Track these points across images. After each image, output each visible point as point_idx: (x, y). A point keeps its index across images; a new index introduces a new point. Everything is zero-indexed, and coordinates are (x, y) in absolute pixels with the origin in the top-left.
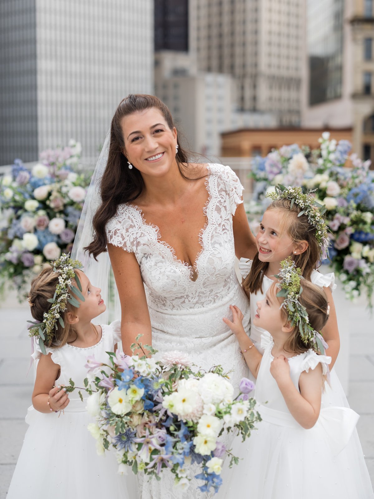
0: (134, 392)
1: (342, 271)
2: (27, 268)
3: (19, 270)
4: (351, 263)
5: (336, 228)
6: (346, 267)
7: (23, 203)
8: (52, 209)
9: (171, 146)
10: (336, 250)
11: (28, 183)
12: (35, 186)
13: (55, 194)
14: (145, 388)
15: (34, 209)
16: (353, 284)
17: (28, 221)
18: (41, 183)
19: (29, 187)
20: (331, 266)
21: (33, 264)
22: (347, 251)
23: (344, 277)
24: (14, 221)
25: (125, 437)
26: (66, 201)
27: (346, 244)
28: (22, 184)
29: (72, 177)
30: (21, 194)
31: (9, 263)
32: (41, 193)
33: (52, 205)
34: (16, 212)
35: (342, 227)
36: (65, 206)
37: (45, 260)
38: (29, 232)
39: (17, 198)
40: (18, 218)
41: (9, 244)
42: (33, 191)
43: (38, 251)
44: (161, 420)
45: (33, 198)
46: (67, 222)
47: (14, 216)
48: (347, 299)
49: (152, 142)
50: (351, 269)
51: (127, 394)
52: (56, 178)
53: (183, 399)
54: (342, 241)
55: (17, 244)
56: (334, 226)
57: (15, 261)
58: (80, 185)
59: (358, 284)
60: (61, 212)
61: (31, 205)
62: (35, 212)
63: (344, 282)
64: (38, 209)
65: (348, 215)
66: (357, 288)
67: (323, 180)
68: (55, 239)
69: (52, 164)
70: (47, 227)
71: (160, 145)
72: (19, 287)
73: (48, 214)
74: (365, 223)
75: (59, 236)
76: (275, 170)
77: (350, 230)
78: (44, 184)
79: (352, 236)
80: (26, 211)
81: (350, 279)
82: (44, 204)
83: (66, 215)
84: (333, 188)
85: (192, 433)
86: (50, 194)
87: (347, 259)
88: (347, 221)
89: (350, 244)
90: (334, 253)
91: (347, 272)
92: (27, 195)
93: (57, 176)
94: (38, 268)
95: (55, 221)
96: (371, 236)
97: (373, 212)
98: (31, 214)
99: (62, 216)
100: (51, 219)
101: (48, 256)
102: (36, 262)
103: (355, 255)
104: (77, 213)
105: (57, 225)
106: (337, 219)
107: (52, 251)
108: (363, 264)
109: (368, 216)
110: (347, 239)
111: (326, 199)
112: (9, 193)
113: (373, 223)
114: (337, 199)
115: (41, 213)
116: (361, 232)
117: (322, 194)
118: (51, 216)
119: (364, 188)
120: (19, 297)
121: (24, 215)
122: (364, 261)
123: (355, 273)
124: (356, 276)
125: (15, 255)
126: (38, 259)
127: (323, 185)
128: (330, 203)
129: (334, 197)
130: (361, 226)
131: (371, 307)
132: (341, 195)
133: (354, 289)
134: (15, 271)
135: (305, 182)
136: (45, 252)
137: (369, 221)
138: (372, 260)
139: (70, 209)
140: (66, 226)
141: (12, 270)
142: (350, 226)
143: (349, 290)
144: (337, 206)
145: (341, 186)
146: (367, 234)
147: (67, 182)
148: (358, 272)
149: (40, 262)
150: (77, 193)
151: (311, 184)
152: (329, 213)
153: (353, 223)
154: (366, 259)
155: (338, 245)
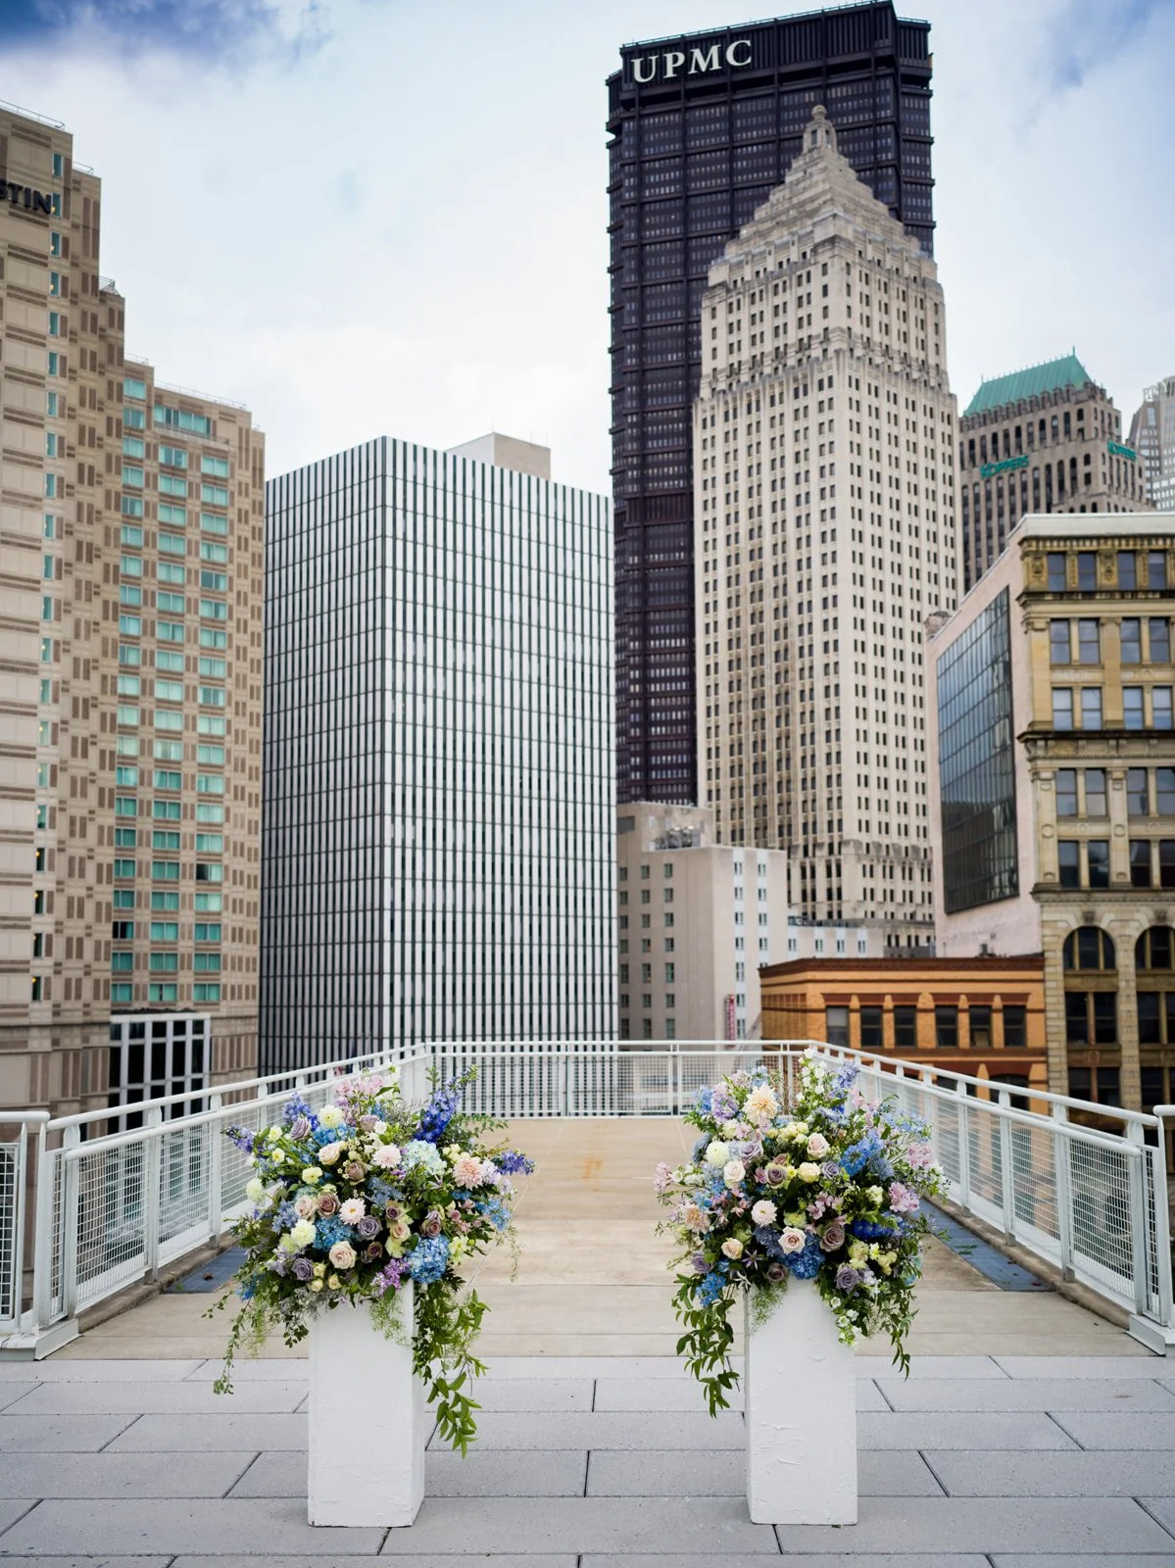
1: (833, 1292)
2: (303, 1284)
3: (288, 1287)
4: (847, 1277)
5: (818, 1216)
6: (840, 1284)
7: (300, 1171)
8: (345, 1182)
10: (823, 1252)
11: (310, 1136)
12: (323, 1140)
13: (352, 1155)
15: (317, 1181)
16: (852, 1314)
17: (306, 1202)
18: (331, 1136)
19: (311, 1146)
20: (816, 1283)
21: (310, 1277)
22: (843, 1255)
23: (837, 1302)
24: (284, 1202)
26: (370, 1167)
27: (838, 1244)
28: (301, 1140)
29: (381, 1127)
30: (298, 1155)
31: (273, 1274)
32: (329, 1153)
33: (347, 1175)
34: (288, 1187)
35: (830, 1214)
36: (368, 1175)
37: (331, 1270)
38: (307, 1219)
39: (291, 1162)
40: (291, 1197)
41: (275, 1240)
42: (317, 1151)
43: (318, 1254)
45: (317, 1163)
46: (368, 1204)
47: (284, 1193)
48: (841, 1340)
50: (849, 1287)
52: (358, 1129)
54: (833, 1237)
55: (285, 1242)
56: (816, 1212)
57: (281, 1272)
58: (392, 1141)
59: (862, 1315)
60: (360, 1187)
61: (311, 1174)
62: (318, 1186)
63: (838, 1311)
64: (323, 1181)
65: (839, 1192)
66: (859, 1323)
67: (795, 1129)
68: (349, 1233)
69: (352, 1102)
70: (337, 1213)
72: (288, 1318)
73: (339, 1191)
74: (871, 1206)
75: (355, 1228)
76: (727, 1110)
77: (844, 1220)
78: (337, 1138)
79: (849, 1229)
80: (303, 1184)
81: (848, 1306)
82: (332, 1173)
83: (369, 1193)
84: (819, 1144)
86: (344, 1155)
87: (842, 1269)
88: (837, 1204)
89: (848, 1243)
90: (818, 1259)
91: (842, 1294)
92: (306, 1158)
93: (358, 1125)
94: (318, 1285)
95: (350, 1203)
96: (882, 1229)
97: (886, 1185)
98: (312, 1189)
99: (363, 1193)
100: (343, 1200)
101: (337, 1265)
102: (316, 1274)
103: (857, 1262)
104: (386, 1188)
105: (352, 1211)
106: (822, 1199)
107: (343, 1254)
108: (870, 1280)
109: (876, 1193)
110: (841, 1233)
111: (804, 1165)
112: (279, 1155)
113: (886, 1205)
114: (824, 1164)
115: (328, 1187)
116: (865, 1222)
117: (799, 1155)
118: (343, 1196)
119: (866, 1144)
120: (286, 1335)
121: (301, 1190)
122: (872, 1273)
123: (857, 1294)
124: (855, 1300)
125: (282, 1260)
126: (320, 1268)
127: (800, 1139)
128: (809, 1171)
129: (819, 1162)
130: (863, 1211)
131: (907, 1357)
132: (829, 1157)
133: (854, 1323)
134: (281, 1289)
135: (773, 1132)
136: (332, 1257)
137: (879, 1200)
138: (888, 1271)
139: (375, 1180)
140: (367, 1212)
141: (275, 1289)
142: (844, 1212)
143: (845, 1324)
144: (822, 1175)
145: (831, 1142)
146: (875, 1225)
147: (372, 1136)
148: (863, 1292)
149: (322, 1275)
150: (386, 1156)
151: (781, 1135)
152: (809, 1189)
153: (851, 1206)
154: (876, 1268)
155: (824, 1244)
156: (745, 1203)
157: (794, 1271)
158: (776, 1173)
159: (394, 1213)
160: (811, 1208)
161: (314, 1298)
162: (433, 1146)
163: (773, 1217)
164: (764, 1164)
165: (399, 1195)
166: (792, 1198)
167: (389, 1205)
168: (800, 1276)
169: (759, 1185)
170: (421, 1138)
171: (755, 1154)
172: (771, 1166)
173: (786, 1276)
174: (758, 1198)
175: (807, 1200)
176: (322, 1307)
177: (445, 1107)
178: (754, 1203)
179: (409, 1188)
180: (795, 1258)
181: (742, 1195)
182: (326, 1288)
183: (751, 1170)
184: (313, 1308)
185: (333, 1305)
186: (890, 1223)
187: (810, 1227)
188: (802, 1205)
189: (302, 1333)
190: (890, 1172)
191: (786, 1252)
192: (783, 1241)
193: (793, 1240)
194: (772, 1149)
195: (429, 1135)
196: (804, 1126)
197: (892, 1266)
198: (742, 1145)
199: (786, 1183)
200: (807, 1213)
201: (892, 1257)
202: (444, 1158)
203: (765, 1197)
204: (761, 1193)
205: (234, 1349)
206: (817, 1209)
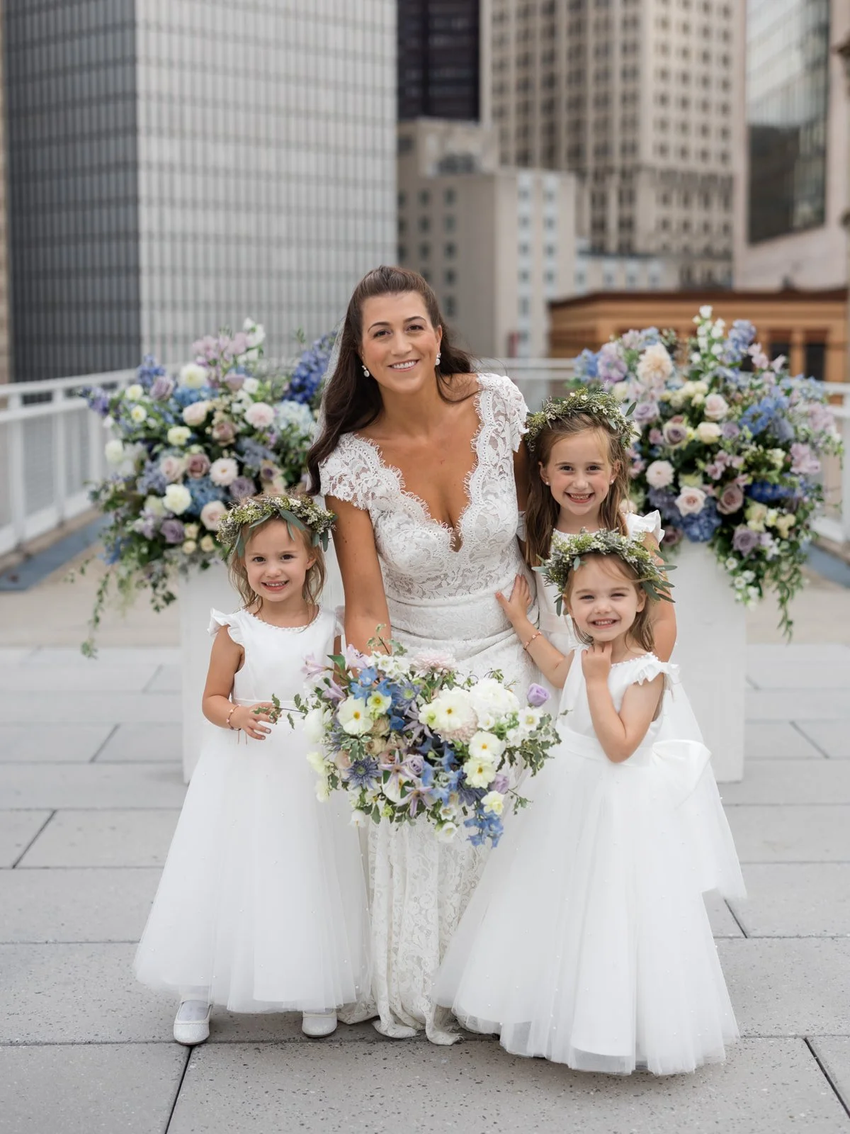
0: (377, 701)
1: (730, 554)
2: (172, 546)
3: (157, 549)
4: (745, 539)
5: (717, 476)
6: (737, 545)
7: (164, 431)
8: (215, 443)
9: (431, 353)
10: (719, 515)
11: (172, 396)
12: (184, 401)
13: (219, 416)
14: (393, 698)
15: (183, 442)
16: (749, 575)
17: (172, 464)
18: (193, 396)
19: (173, 406)
20: (712, 545)
21: (182, 539)
22: (739, 517)
23: (733, 563)
24: (148, 464)
25: (362, 768)
26: (240, 427)
27: (737, 505)
28: (162, 399)
29: (251, 385)
30: (162, 415)
31: (139, 537)
32: (194, 413)
33: (216, 434)
34: (150, 450)
35: (729, 474)
36: (237, 436)
37: (203, 531)
38: (175, 482)
39: (152, 423)
40: (154, 458)
41: (139, 504)
42: (181, 411)
43: (190, 517)
44: (415, 743)
45: (182, 423)
46: (241, 466)
47: (145, 455)
48: (737, 601)
49: (402, 342)
50: (746, 550)
51: (366, 705)
52: (222, 387)
53: (447, 709)
54: (731, 499)
55: (152, 504)
56: (715, 471)
57: (149, 535)
58: (264, 401)
59: (759, 577)
60: (230, 447)
61: (178, 435)
62: (184, 448)
63: (734, 573)
64: (190, 442)
65: (739, 452)
66: (756, 583)
67: (696, 390)
68: (221, 495)
69: (212, 363)
70: (207, 474)
71: (415, 347)
72: (155, 586)
73: (207, 451)
74: (771, 467)
75: (227, 490)
76: (615, 374)
77: (744, 480)
78: (200, 399)
79: (748, 491)
80: (168, 445)
81: (744, 568)
82: (200, 434)
83: (241, 453)
84: (717, 405)
85: (460, 759)
86: (210, 416)
87: (739, 530)
88: (738, 463)
89: (745, 506)
90: (716, 522)
91: (739, 555)
92: (170, 418)
93: (224, 385)
94: (190, 546)
95: (220, 463)
96: (782, 490)
97: (786, 448)
98: (177, 451)
99: (233, 454)
100: (212, 460)
101: (210, 526)
102: (188, 535)
103: (754, 525)
104: (259, 449)
105: (224, 471)
106: (721, 459)
107: (216, 515)
108: (767, 540)
109: (778, 456)
110: (739, 496)
111: (702, 426)
112: (139, 414)
113: (786, 468)
114: (723, 425)
115: (196, 449)
116: (764, 484)
117: (696, 415)
118: (213, 455)
119: (770, 404)
120: (153, 601)
121: (165, 453)
122: (769, 536)
123: (753, 557)
124: (754, 562)
125: (150, 522)
126: (191, 530)
127: (698, 399)
128: (708, 432)
129: (718, 422)
130: (763, 472)
131: (790, 623)
132: (729, 417)
133: (750, 584)
134: (150, 552)
135: (667, 394)
136: (204, 518)
137: (780, 464)
138: (785, 534)
139: (246, 442)
140: (240, 472)
141: (145, 550)
142: (744, 472)
143: (742, 585)
144: (720, 437)
145: (731, 402)
146: (775, 487)
147: (241, 394)
148: (759, 554)
149: (194, 536)
150: (259, 414)
151: (677, 398)
152: (707, 450)
153: (751, 467)
154: (774, 531)
155: (723, 506)
156: (640, 465)
157: (689, 534)
158: (676, 433)
159: (270, 473)
160: (708, 468)
161: (185, 560)
162: (305, 408)
163: (670, 479)
164: (659, 426)
165: (272, 456)
166: (689, 460)
167: (264, 465)
168: (695, 539)
169: (654, 446)
170: (291, 399)
171: (650, 415)
172: (669, 426)
173: (680, 539)
174: (654, 459)
175: (705, 461)
176: (194, 569)
177: (314, 367)
178: (647, 465)
179: (281, 449)
180: (692, 518)
181: (637, 457)
182: (199, 550)
183: (646, 432)
184: (184, 569)
185: (205, 565)
186: (792, 483)
187: (709, 488)
188: (701, 465)
189: (169, 598)
190: (790, 433)
191: (684, 513)
192: (680, 502)
193: (692, 500)
194: (668, 410)
195: (299, 397)
196: (703, 385)
197: (790, 529)
199: (684, 444)
200: (705, 475)
201: (790, 520)
203: (660, 458)
204: (657, 455)
205: (100, 614)
206: (716, 469)
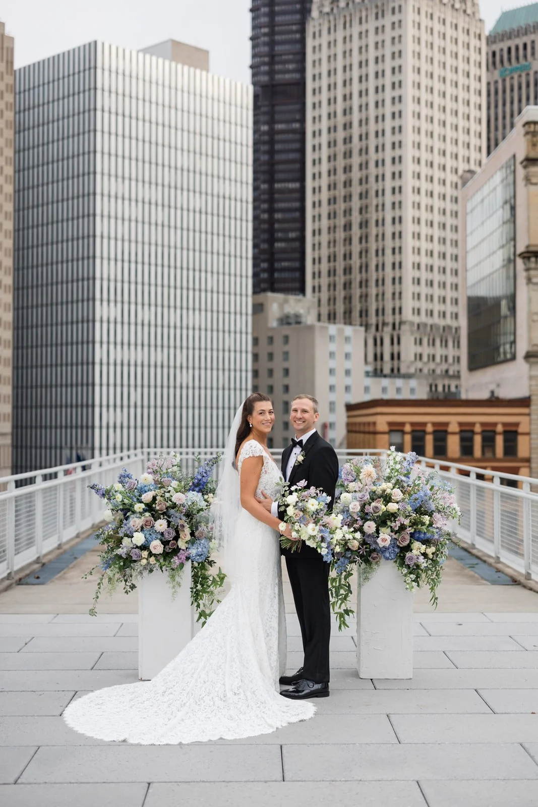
1: (404, 566)
2: (135, 561)
3: (128, 563)
4: (411, 559)
5: (397, 528)
6: (407, 562)
7: (132, 505)
8: (157, 511)
10: (398, 547)
11: (136, 489)
12: (142, 491)
13: (158, 498)
15: (141, 511)
16: (413, 576)
17: (135, 521)
18: (146, 489)
19: (136, 493)
20: (396, 562)
21: (141, 558)
22: (408, 548)
23: (405, 571)
24: (125, 521)
26: (168, 504)
27: (408, 542)
28: (131, 490)
29: (175, 484)
30: (131, 498)
31: (119, 557)
32: (147, 497)
33: (158, 508)
34: (125, 515)
35: (402, 528)
36: (167, 508)
37: (151, 554)
38: (136, 531)
39: (126, 501)
40: (127, 518)
41: (119, 542)
42: (140, 496)
43: (144, 547)
45: (141, 502)
46: (169, 523)
47: (122, 517)
48: (407, 588)
50: (412, 564)
52: (160, 485)
54: (404, 539)
55: (126, 541)
56: (396, 526)
57: (124, 556)
58: (180, 492)
59: (417, 577)
60: (164, 514)
61: (139, 507)
62: (141, 514)
63: (405, 575)
64: (145, 511)
65: (407, 517)
66: (416, 581)
67: (387, 486)
68: (159, 537)
69: (155, 472)
70: (153, 526)
72: (126, 581)
73: (153, 516)
74: (423, 524)
75: (162, 534)
77: (410, 530)
78: (150, 490)
79: (412, 535)
80: (134, 512)
81: (411, 573)
82: (149, 507)
83: (169, 517)
84: (397, 494)
86: (154, 498)
87: (408, 555)
88: (407, 522)
89: (411, 543)
90: (397, 550)
91: (408, 567)
92: (135, 500)
93: (161, 483)
94: (144, 562)
95: (159, 522)
96: (428, 535)
97: (431, 515)
98: (138, 515)
99: (165, 517)
100: (155, 520)
101: (154, 552)
102: (143, 556)
103: (415, 552)
104: (178, 514)
105: (161, 525)
106: (399, 520)
107: (157, 547)
108: (421, 559)
109: (426, 519)
110: (408, 537)
111: (390, 504)
112: (119, 497)
113: (431, 525)
114: (400, 503)
115: (147, 514)
116: (420, 532)
117: (387, 499)
118: (156, 518)
119: (422, 494)
120: (124, 588)
121: (132, 516)
122: (423, 557)
123: (415, 567)
124: (415, 570)
125: (125, 550)
126: (145, 554)
127: (388, 491)
128: (392, 507)
129: (397, 503)
130: (419, 526)
131: (436, 599)
132: (403, 500)
133: (414, 581)
134: (124, 565)
135: (374, 488)
136: (151, 548)
137: (427, 523)
138: (431, 556)
139: (172, 511)
140: (169, 526)
141: (122, 564)
142: (410, 527)
143: (409, 581)
144: (399, 509)
145: (404, 493)
146: (425, 533)
147: (170, 488)
148: (418, 566)
149: (146, 557)
150: (178, 498)
151: (379, 489)
152: (393, 516)
153: (414, 524)
154: (425, 555)
155: (400, 542)
156: (360, 523)
157: (384, 556)
158: (377, 507)
159: (183, 526)
160: (393, 524)
161: (142, 568)
162: (200, 494)
163: (374, 529)
164: (370, 504)
165: (184, 518)
166: (383, 520)
167: (180, 522)
168: (387, 559)
169: (367, 514)
170: (193, 490)
171: (365, 498)
172: (373, 504)
173: (380, 559)
174: (367, 520)
175: (391, 522)
176: (146, 573)
177: (205, 475)
178: (364, 523)
179: (188, 515)
180: (385, 549)
181: (359, 518)
182: (148, 563)
183: (363, 507)
184: (141, 573)
185: (151, 571)
186: (433, 532)
187: (393, 534)
188: (389, 523)
189: (133, 587)
190: (433, 507)
191: (381, 546)
192: (379, 541)
193: (384, 540)
194: (374, 496)
195: (197, 489)
196: (390, 485)
197: (433, 554)
198: (359, 495)
199: (380, 513)
200: (391, 527)
201: (433, 549)
202: (206, 500)
203: (370, 520)
204: (369, 518)
205: (99, 594)
206: (396, 525)
